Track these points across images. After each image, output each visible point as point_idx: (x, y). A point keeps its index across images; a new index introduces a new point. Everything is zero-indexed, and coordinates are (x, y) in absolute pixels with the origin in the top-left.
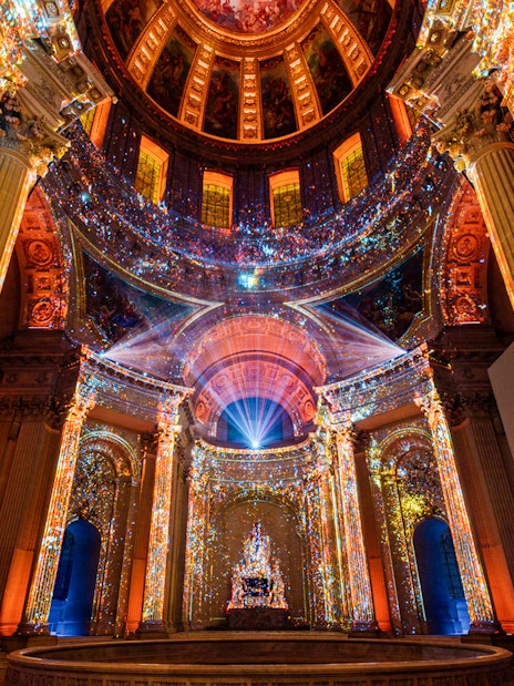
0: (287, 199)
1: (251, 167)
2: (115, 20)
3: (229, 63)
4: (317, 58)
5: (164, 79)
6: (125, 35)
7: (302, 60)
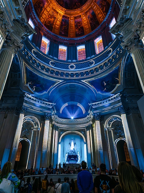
0: (82, 52)
1: (72, 44)
2: (36, 7)
3: (66, 17)
4: (90, 16)
5: (49, 21)
6: (38, 10)
7: (86, 17)
